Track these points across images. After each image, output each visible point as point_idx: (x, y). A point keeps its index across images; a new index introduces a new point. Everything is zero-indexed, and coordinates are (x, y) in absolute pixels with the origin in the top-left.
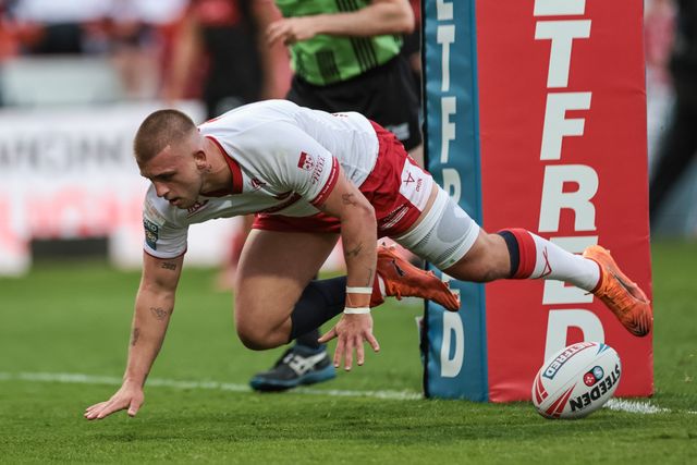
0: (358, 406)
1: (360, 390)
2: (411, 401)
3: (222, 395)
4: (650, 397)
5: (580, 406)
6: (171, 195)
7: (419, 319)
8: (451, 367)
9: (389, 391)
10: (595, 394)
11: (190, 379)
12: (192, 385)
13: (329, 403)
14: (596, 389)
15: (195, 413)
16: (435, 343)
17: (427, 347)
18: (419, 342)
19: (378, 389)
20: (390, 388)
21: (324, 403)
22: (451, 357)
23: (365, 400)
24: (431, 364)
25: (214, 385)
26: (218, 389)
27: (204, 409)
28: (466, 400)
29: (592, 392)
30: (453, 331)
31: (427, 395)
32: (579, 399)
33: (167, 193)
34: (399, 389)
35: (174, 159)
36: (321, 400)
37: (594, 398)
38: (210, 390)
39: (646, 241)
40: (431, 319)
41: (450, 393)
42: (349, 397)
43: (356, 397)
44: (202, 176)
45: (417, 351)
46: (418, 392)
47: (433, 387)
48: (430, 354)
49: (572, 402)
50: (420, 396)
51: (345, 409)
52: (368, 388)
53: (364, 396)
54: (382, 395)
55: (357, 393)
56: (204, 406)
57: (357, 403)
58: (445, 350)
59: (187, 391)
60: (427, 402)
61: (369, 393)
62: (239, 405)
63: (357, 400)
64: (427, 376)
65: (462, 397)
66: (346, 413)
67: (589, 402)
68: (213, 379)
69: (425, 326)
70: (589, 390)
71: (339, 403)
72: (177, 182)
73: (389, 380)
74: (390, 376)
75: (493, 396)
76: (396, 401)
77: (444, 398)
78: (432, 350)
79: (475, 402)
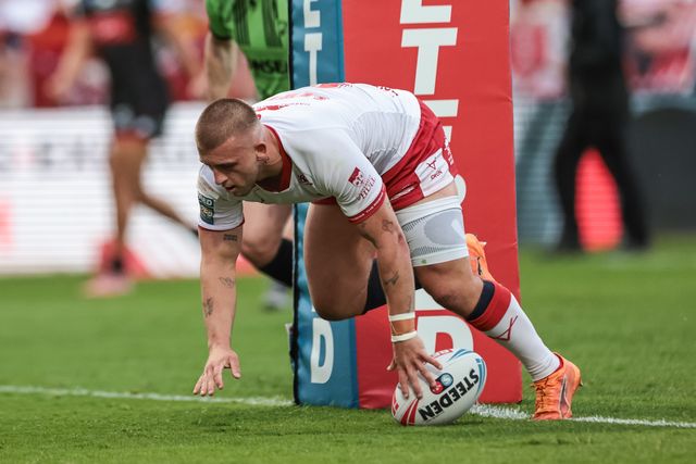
0: (228, 412)
1: (230, 397)
2: (281, 407)
3: (93, 403)
4: (519, 403)
5: (431, 414)
6: (229, 184)
7: (289, 326)
8: (321, 374)
9: (259, 398)
10: (445, 401)
11: (62, 386)
12: (64, 392)
13: (200, 409)
14: (446, 396)
15: (65, 420)
16: (305, 349)
17: (296, 353)
18: (289, 349)
19: (250, 395)
20: (261, 395)
21: (194, 410)
22: (321, 363)
23: (235, 407)
24: (301, 371)
25: (84, 392)
26: (89, 396)
27: (74, 416)
28: (336, 406)
29: (442, 399)
30: (322, 338)
31: (298, 401)
32: (427, 407)
33: (226, 181)
34: (269, 396)
35: (237, 150)
36: (191, 406)
37: (446, 406)
38: (81, 396)
39: (513, 248)
40: (300, 325)
41: (320, 399)
42: (220, 403)
43: (226, 403)
44: (259, 166)
45: (288, 357)
46: (288, 398)
47: (303, 394)
48: (300, 361)
49: (422, 412)
50: (290, 403)
51: (216, 416)
52: (238, 394)
53: (234, 403)
54: (253, 402)
55: (228, 400)
56: (75, 413)
57: (226, 409)
58: (315, 356)
59: (58, 397)
60: (297, 409)
61: (240, 400)
62: (110, 412)
63: (227, 406)
64: (297, 382)
65: (332, 403)
66: (216, 420)
67: (440, 410)
68: (84, 386)
69: (295, 332)
70: (437, 398)
71: (210, 410)
72: (237, 172)
73: (260, 385)
74: (260, 383)
75: (363, 403)
76: (266, 407)
77: (314, 405)
78: (302, 357)
79: (345, 408)
